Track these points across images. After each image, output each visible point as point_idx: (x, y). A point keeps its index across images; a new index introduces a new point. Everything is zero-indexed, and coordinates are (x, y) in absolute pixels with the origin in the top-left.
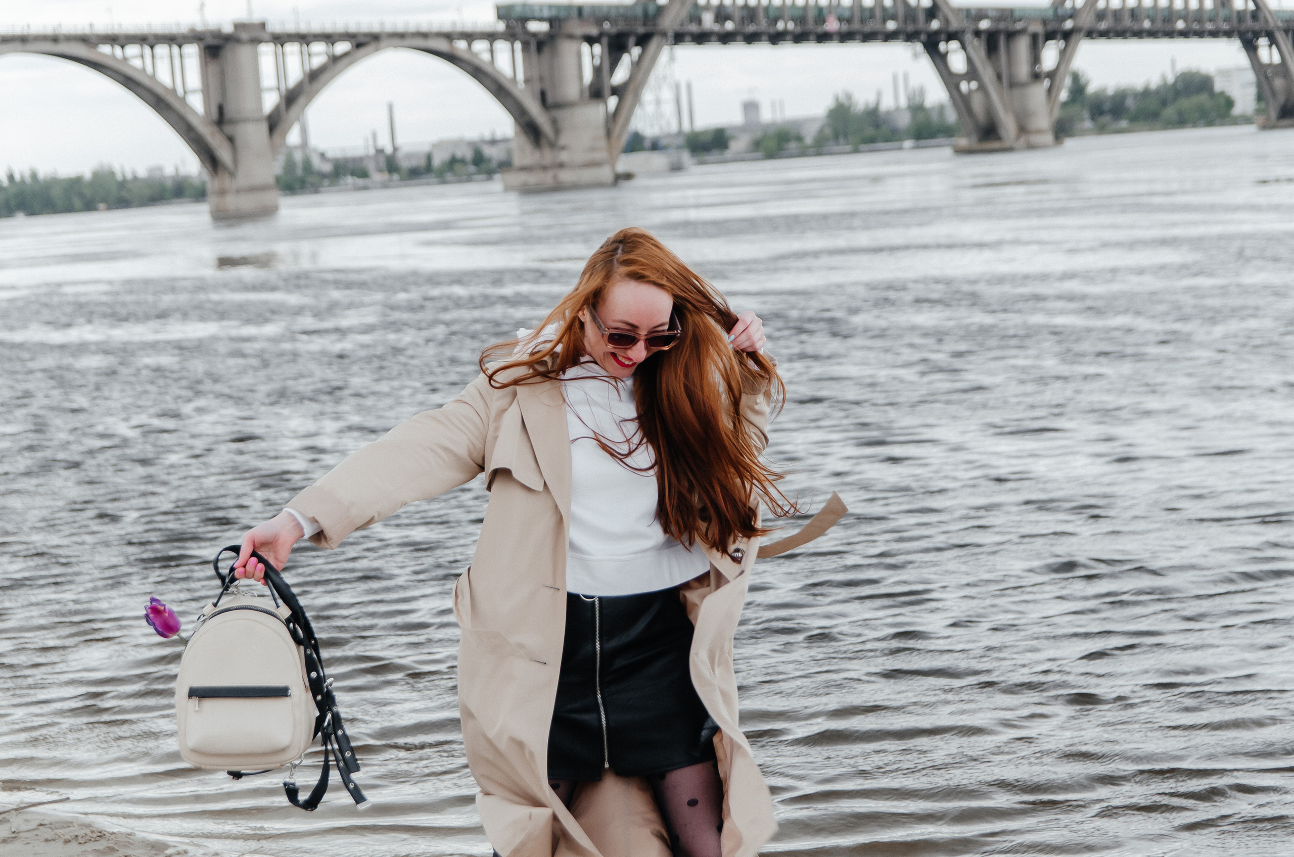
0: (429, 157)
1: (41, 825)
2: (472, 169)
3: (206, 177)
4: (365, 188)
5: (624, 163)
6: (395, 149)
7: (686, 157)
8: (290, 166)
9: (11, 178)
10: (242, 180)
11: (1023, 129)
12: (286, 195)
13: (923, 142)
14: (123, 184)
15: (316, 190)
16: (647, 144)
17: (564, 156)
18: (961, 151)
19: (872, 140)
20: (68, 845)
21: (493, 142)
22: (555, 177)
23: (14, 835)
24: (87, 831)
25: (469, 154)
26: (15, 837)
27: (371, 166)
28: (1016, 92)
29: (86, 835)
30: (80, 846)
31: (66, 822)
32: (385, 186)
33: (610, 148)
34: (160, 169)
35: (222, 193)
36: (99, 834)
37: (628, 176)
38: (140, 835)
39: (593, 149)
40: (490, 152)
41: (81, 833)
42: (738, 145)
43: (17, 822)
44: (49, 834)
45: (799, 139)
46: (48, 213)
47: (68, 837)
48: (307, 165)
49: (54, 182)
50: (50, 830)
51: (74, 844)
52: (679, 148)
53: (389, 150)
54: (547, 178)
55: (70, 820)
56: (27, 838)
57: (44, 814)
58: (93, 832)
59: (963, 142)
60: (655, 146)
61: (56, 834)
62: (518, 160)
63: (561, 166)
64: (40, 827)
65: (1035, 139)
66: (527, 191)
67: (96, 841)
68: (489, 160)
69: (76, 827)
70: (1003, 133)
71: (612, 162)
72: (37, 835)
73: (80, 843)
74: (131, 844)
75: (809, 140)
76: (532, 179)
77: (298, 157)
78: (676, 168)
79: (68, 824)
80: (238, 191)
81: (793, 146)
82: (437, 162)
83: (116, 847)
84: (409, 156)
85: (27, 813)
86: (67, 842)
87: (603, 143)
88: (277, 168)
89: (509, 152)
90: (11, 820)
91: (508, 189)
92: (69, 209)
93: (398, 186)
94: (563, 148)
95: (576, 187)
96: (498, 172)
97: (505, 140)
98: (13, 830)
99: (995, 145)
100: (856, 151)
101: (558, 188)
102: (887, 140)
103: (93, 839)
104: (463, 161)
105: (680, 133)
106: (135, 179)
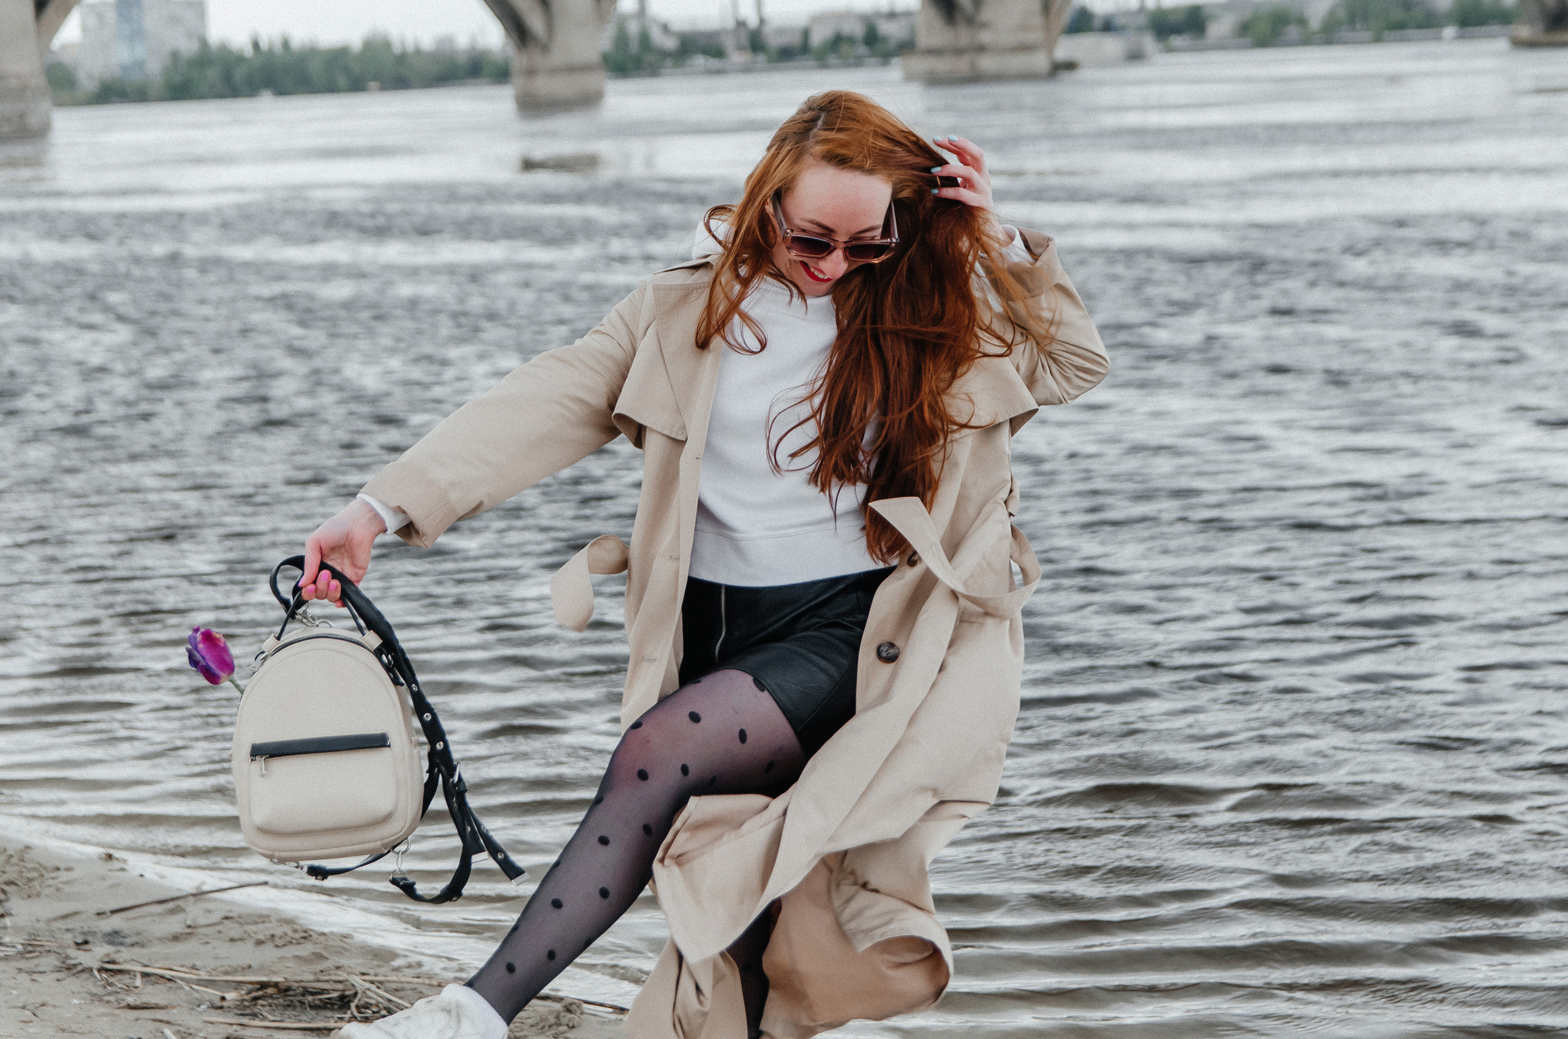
0: (806, 34)
1: (227, 918)
2: (862, 50)
3: (511, 51)
4: (719, 72)
5: (1066, 48)
6: (762, 21)
7: (1149, 43)
8: (621, 39)
9: (256, 45)
10: (558, 56)
12: (617, 77)
13: (1470, 29)
14: (402, 58)
15: (654, 71)
16: (1097, 23)
17: (985, 37)
18: (1520, 44)
19: (1400, 26)
20: (261, 948)
21: (892, 15)
22: (972, 64)
23: (189, 930)
24: (287, 929)
25: (857, 30)
26: (190, 934)
27: (729, 44)
29: (286, 934)
30: (276, 950)
31: (260, 916)
32: (747, 70)
33: (1047, 28)
34: (450, 40)
35: (531, 72)
36: (304, 935)
37: (1070, 66)
38: (360, 937)
39: (1024, 28)
40: (886, 28)
41: (279, 931)
42: (1219, 29)
43: (195, 913)
44: (235, 931)
45: (1302, 21)
46: (303, 93)
47: (261, 937)
48: (645, 39)
49: (311, 53)
50: (237, 926)
51: (268, 948)
52: (1140, 29)
53: (753, 22)
54: (962, 65)
55: (265, 912)
56: (206, 935)
57: (232, 903)
58: (295, 931)
59: (1524, 31)
60: (1108, 26)
61: (246, 932)
62: (924, 40)
63: (981, 49)
64: (226, 922)
66: (934, 81)
67: (298, 943)
68: (885, 40)
69: (274, 924)
71: (1049, 45)
72: (220, 932)
73: (277, 946)
74: (346, 950)
75: (1315, 23)
76: (941, 65)
77: (633, 28)
78: (1135, 56)
79: (262, 918)
80: (554, 71)
81: (1293, 31)
82: (818, 38)
83: (325, 954)
84: (780, 31)
85: (209, 900)
86: (259, 943)
87: (1037, 20)
88: (604, 41)
89: (912, 30)
90: (187, 909)
91: (909, 78)
92: (331, 88)
93: (768, 70)
94: (984, 25)
95: (999, 78)
96: (898, 55)
97: (908, 14)
98: (189, 923)
100: (1378, 39)
101: (976, 78)
102: (1420, 26)
103: (294, 941)
104: (851, 40)
105: (1142, 10)
106: (418, 52)
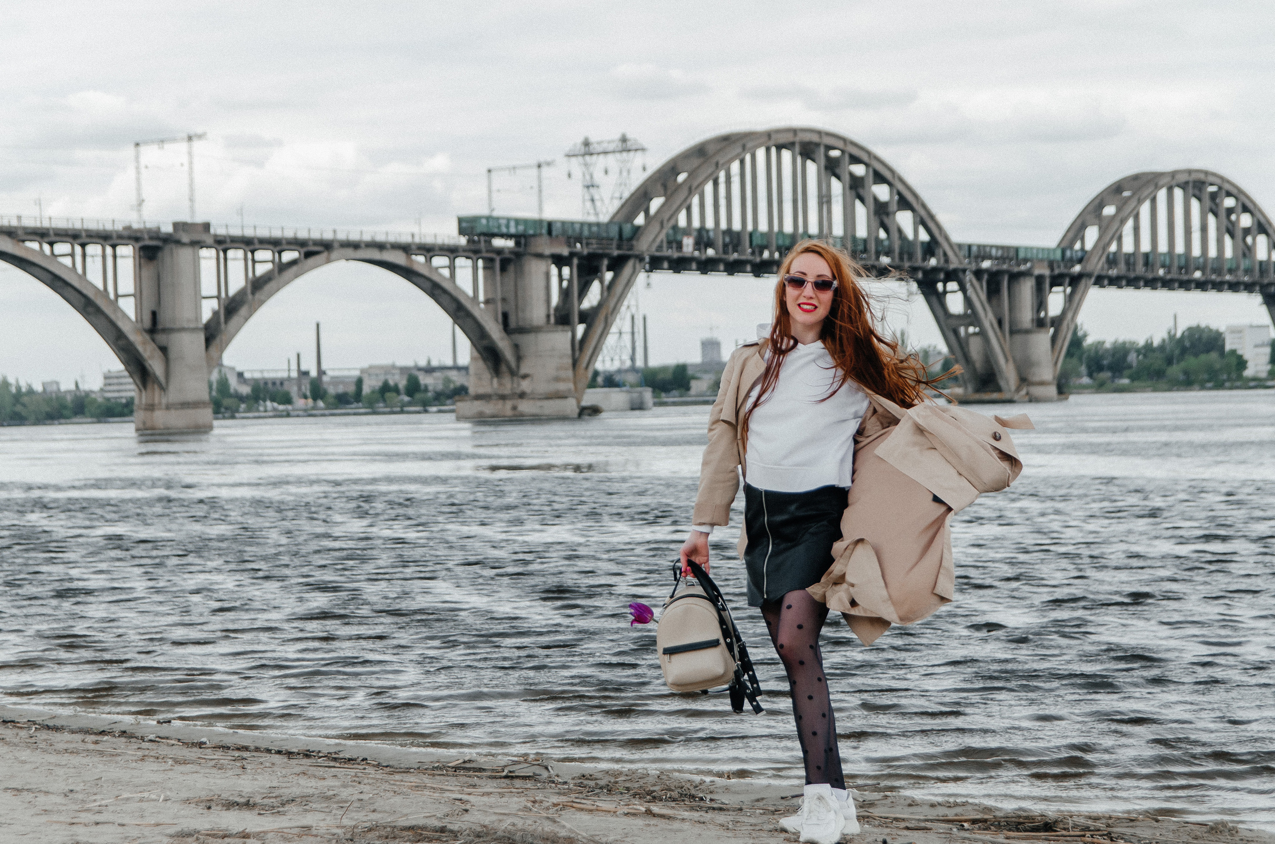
0: (359, 382)
2: (406, 399)
4: (287, 415)
5: (591, 397)
6: (321, 372)
7: (648, 395)
10: (173, 395)
11: (1024, 380)
14: (18, 396)
16: (603, 380)
17: (525, 385)
21: (429, 370)
22: (514, 408)
25: (402, 382)
27: (294, 391)
28: (1018, 338)
32: (309, 413)
33: (576, 380)
34: (56, 383)
35: (151, 408)
37: (594, 411)
39: (558, 380)
40: (425, 380)
42: (699, 387)
48: (224, 385)
52: (639, 384)
53: (314, 373)
54: (506, 408)
59: (958, 391)
62: (474, 388)
63: (522, 395)
65: (1037, 391)
66: (481, 420)
68: (425, 390)
70: (1002, 383)
71: (578, 395)
76: (488, 408)
78: (638, 406)
80: (168, 407)
82: (369, 386)
84: (336, 381)
87: (568, 373)
91: (461, 419)
94: (525, 376)
95: (536, 420)
96: (438, 404)
99: (995, 396)
101: (518, 419)
104: (396, 390)
105: (635, 369)
